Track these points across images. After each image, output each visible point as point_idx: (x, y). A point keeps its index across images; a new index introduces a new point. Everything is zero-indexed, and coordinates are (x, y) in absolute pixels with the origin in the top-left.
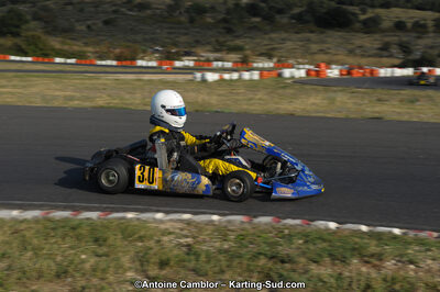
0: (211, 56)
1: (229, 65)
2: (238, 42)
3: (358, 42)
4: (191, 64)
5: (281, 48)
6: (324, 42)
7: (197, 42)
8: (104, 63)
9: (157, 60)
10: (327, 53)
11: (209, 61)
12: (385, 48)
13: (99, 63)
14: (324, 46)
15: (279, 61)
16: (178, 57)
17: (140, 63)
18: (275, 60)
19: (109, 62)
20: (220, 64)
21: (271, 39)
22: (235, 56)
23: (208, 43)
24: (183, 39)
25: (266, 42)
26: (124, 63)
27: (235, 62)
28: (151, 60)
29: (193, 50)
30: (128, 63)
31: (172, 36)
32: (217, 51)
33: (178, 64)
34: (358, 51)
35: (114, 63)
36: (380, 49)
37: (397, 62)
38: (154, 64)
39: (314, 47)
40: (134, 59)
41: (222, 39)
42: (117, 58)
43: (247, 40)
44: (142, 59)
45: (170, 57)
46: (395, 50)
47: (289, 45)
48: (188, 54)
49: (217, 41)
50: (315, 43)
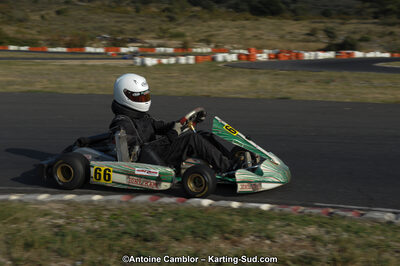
0: (155, 42)
1: (170, 50)
2: (180, 29)
3: (288, 29)
5: (218, 35)
6: (259, 29)
7: (142, 29)
8: (54, 50)
9: (104, 46)
10: (259, 39)
11: (152, 47)
12: (312, 33)
13: (51, 50)
14: (257, 32)
15: (216, 46)
16: (124, 43)
17: (89, 49)
18: (212, 46)
19: (60, 49)
20: (162, 49)
21: (210, 27)
22: (177, 42)
23: (152, 31)
24: (129, 27)
25: (205, 29)
26: (74, 50)
27: (176, 48)
28: (98, 47)
29: (139, 37)
30: (77, 50)
31: (119, 24)
32: (160, 38)
33: (124, 50)
34: (288, 37)
35: (64, 50)
36: (308, 34)
37: (323, 46)
38: (101, 50)
39: (249, 34)
40: (83, 46)
41: (165, 27)
42: (67, 45)
43: (188, 27)
44: (91, 46)
45: (116, 43)
46: (321, 35)
47: (226, 31)
48: (133, 41)
49: (160, 28)
50: (249, 30)
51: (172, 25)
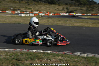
0: (24, 10)
1: (28, 12)
2: (31, 7)
3: (57, 8)
4: (19, 12)
5: (40, 9)
6: (50, 7)
7: (21, 7)
9: (11, 11)
10: (50, 10)
11: (23, 12)
12: (63, 9)
15: (39, 12)
16: (16, 10)
17: (7, 12)
18: (39, 11)
20: (26, 12)
21: (38, 7)
22: (30, 10)
23: (24, 7)
24: (18, 6)
28: (10, 11)
29: (20, 9)
30: (4, 12)
32: (26, 9)
33: (16, 12)
34: (57, 10)
35: (1, 12)
36: (62, 9)
37: (65, 12)
38: (10, 12)
39: (48, 9)
41: (27, 6)
43: (33, 7)
44: (8, 11)
45: (14, 10)
46: (65, 9)
47: (42, 8)
48: (19, 10)
49: (26, 7)
50: (48, 8)
51: (28, 6)
